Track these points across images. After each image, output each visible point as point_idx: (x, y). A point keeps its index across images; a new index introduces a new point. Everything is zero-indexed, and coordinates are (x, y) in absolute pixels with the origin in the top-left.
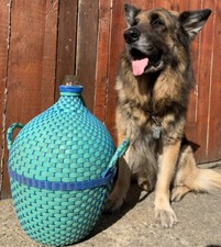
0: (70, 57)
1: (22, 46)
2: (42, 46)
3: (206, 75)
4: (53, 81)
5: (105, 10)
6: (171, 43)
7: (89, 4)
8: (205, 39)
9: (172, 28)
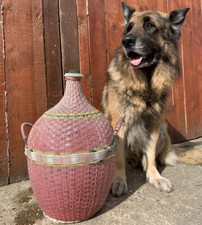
7: (68, 14)
9: (163, 29)
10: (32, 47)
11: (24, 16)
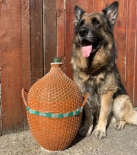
0: (39, 44)
1: (7, 39)
2: (21, 38)
3: (131, 50)
4: (29, 61)
5: (60, 12)
6: (104, 34)
7: (50, 8)
8: (130, 26)
10: (21, 34)
11: (15, 8)
